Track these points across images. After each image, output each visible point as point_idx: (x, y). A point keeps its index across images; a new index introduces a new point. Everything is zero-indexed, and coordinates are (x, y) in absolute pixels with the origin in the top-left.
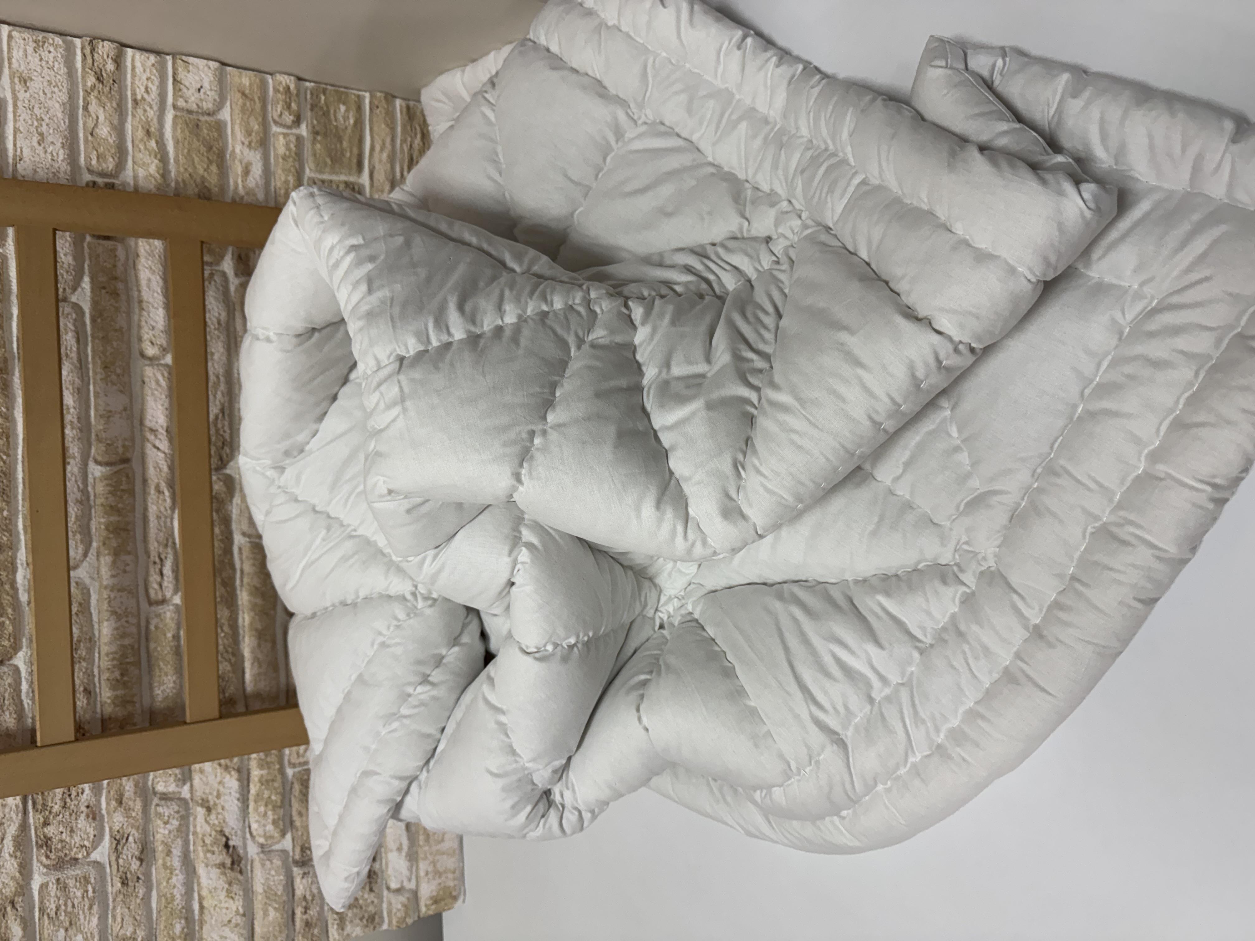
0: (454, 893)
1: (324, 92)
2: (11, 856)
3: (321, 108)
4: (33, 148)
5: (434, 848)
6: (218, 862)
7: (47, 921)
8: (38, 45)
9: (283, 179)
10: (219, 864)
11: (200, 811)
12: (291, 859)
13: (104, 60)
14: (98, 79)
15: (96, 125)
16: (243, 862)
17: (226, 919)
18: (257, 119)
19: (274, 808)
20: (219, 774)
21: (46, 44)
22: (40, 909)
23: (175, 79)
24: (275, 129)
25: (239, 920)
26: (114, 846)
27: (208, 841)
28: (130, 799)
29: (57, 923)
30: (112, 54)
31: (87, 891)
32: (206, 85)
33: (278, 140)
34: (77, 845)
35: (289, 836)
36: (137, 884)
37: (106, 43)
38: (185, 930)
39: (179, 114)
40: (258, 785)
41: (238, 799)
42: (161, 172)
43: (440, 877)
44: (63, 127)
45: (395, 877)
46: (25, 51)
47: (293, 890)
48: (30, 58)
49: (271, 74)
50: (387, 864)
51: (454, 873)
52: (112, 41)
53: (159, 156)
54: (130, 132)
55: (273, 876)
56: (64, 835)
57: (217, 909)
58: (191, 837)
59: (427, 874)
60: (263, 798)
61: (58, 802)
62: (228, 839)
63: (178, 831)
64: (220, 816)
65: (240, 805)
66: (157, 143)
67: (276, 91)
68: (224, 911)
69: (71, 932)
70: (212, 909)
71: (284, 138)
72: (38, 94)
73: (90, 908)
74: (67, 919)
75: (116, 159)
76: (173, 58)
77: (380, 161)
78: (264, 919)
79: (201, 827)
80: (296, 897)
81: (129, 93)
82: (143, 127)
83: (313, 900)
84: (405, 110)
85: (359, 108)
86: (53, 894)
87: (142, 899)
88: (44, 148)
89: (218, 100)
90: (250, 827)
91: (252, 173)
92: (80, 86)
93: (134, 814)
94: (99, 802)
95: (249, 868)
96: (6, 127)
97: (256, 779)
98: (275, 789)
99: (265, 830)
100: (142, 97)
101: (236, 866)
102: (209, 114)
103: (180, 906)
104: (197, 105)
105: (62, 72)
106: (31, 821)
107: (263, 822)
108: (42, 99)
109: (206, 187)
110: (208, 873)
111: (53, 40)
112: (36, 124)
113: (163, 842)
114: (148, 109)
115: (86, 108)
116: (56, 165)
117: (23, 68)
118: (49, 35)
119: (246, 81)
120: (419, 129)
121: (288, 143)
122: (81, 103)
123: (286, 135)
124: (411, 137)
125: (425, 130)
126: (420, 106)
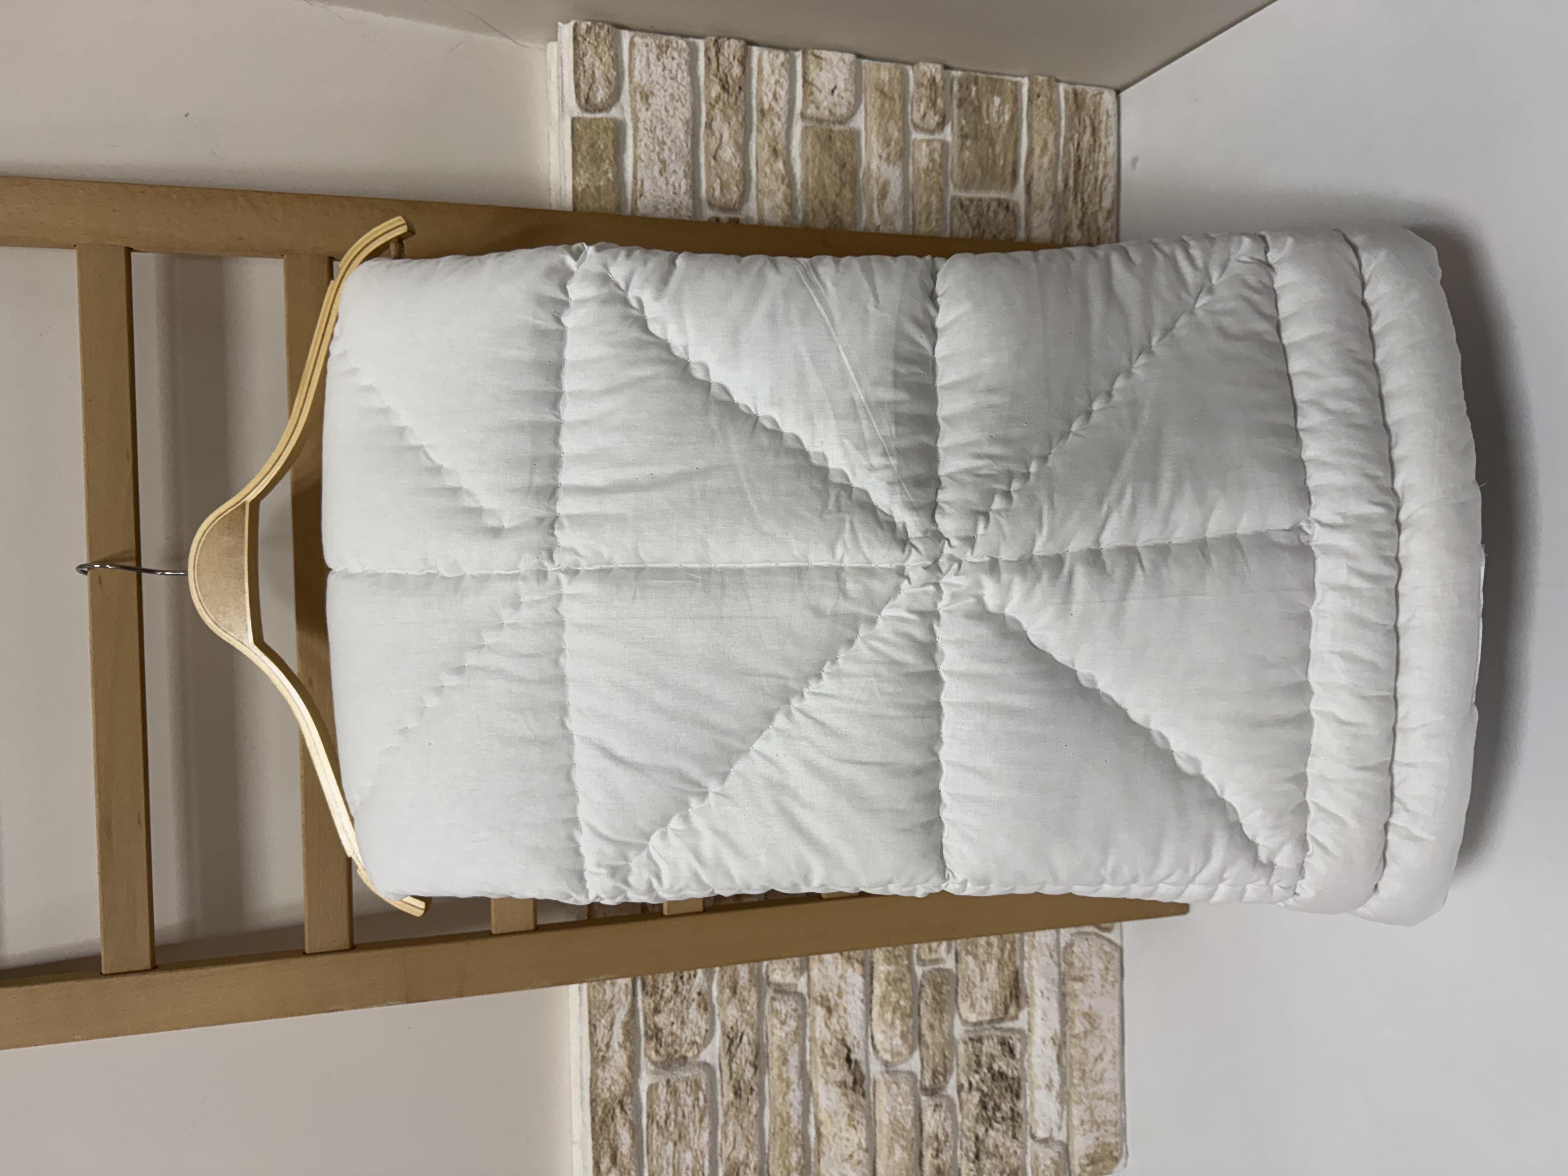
0: (1115, 1154)
1: (976, 81)
2: (620, 1046)
3: (972, 103)
4: (654, 180)
5: (1091, 1090)
6: (839, 1079)
7: (655, 1131)
8: (661, 51)
9: (924, 200)
10: (840, 1082)
11: (820, 1012)
12: (918, 1085)
13: (730, 63)
14: (723, 87)
15: (719, 146)
16: (866, 1082)
17: (847, 1153)
18: (896, 123)
19: (903, 1017)
20: (840, 966)
21: (670, 50)
22: (649, 1116)
23: (805, 81)
24: (916, 135)
25: (861, 1155)
26: (727, 1045)
27: (828, 1051)
28: (744, 988)
29: (666, 1134)
30: (738, 55)
31: (697, 1099)
32: (841, 85)
33: (921, 149)
34: (688, 1040)
35: (917, 1055)
36: (750, 1097)
37: (733, 42)
38: (802, 1161)
39: (808, 124)
40: (885, 984)
41: (862, 1001)
42: (789, 200)
43: (1098, 1129)
44: (686, 151)
45: (1043, 1123)
46: (648, 59)
47: (921, 1125)
48: (653, 68)
49: (912, 64)
50: (1032, 1104)
51: (1115, 1125)
52: (739, 39)
53: (786, 181)
54: (754, 153)
55: (900, 1104)
56: (675, 1027)
57: (837, 1138)
58: (808, 1044)
59: (1082, 1123)
60: (890, 1003)
61: (670, 985)
62: (849, 1051)
63: (795, 1034)
64: (841, 1021)
65: (864, 1008)
66: (785, 164)
67: (919, 85)
68: (844, 1142)
69: (679, 1146)
70: (831, 1139)
71: (928, 145)
72: (659, 111)
73: (701, 1121)
74: (676, 1131)
75: (741, 187)
76: (804, 53)
77: (1040, 168)
78: (888, 1158)
79: (821, 1032)
80: (925, 1134)
81: (754, 103)
82: (769, 146)
83: (946, 1141)
84: (1071, 96)
85: (1016, 100)
86: (663, 1098)
87: (756, 1116)
88: (666, 178)
89: (853, 103)
90: (872, 1038)
91: (889, 195)
92: (703, 98)
93: (749, 1008)
94: (710, 987)
95: (871, 1090)
96: (625, 156)
97: (882, 976)
98: (904, 991)
99: (891, 1044)
100: (770, 105)
101: (858, 1087)
102: (841, 123)
103: (796, 1131)
104: (830, 112)
105: (684, 83)
106: (640, 1005)
107: (890, 1033)
108: (664, 118)
109: (837, 217)
110: (828, 1091)
111: (677, 42)
112: (657, 149)
113: (779, 1046)
114: (776, 121)
115: (709, 125)
116: (678, 200)
117: (644, 81)
118: (672, 38)
119: (885, 76)
120: (1088, 122)
121: (931, 153)
122: (704, 119)
123: (929, 142)
124: (1079, 135)
125: (1096, 122)
126: (1091, 91)
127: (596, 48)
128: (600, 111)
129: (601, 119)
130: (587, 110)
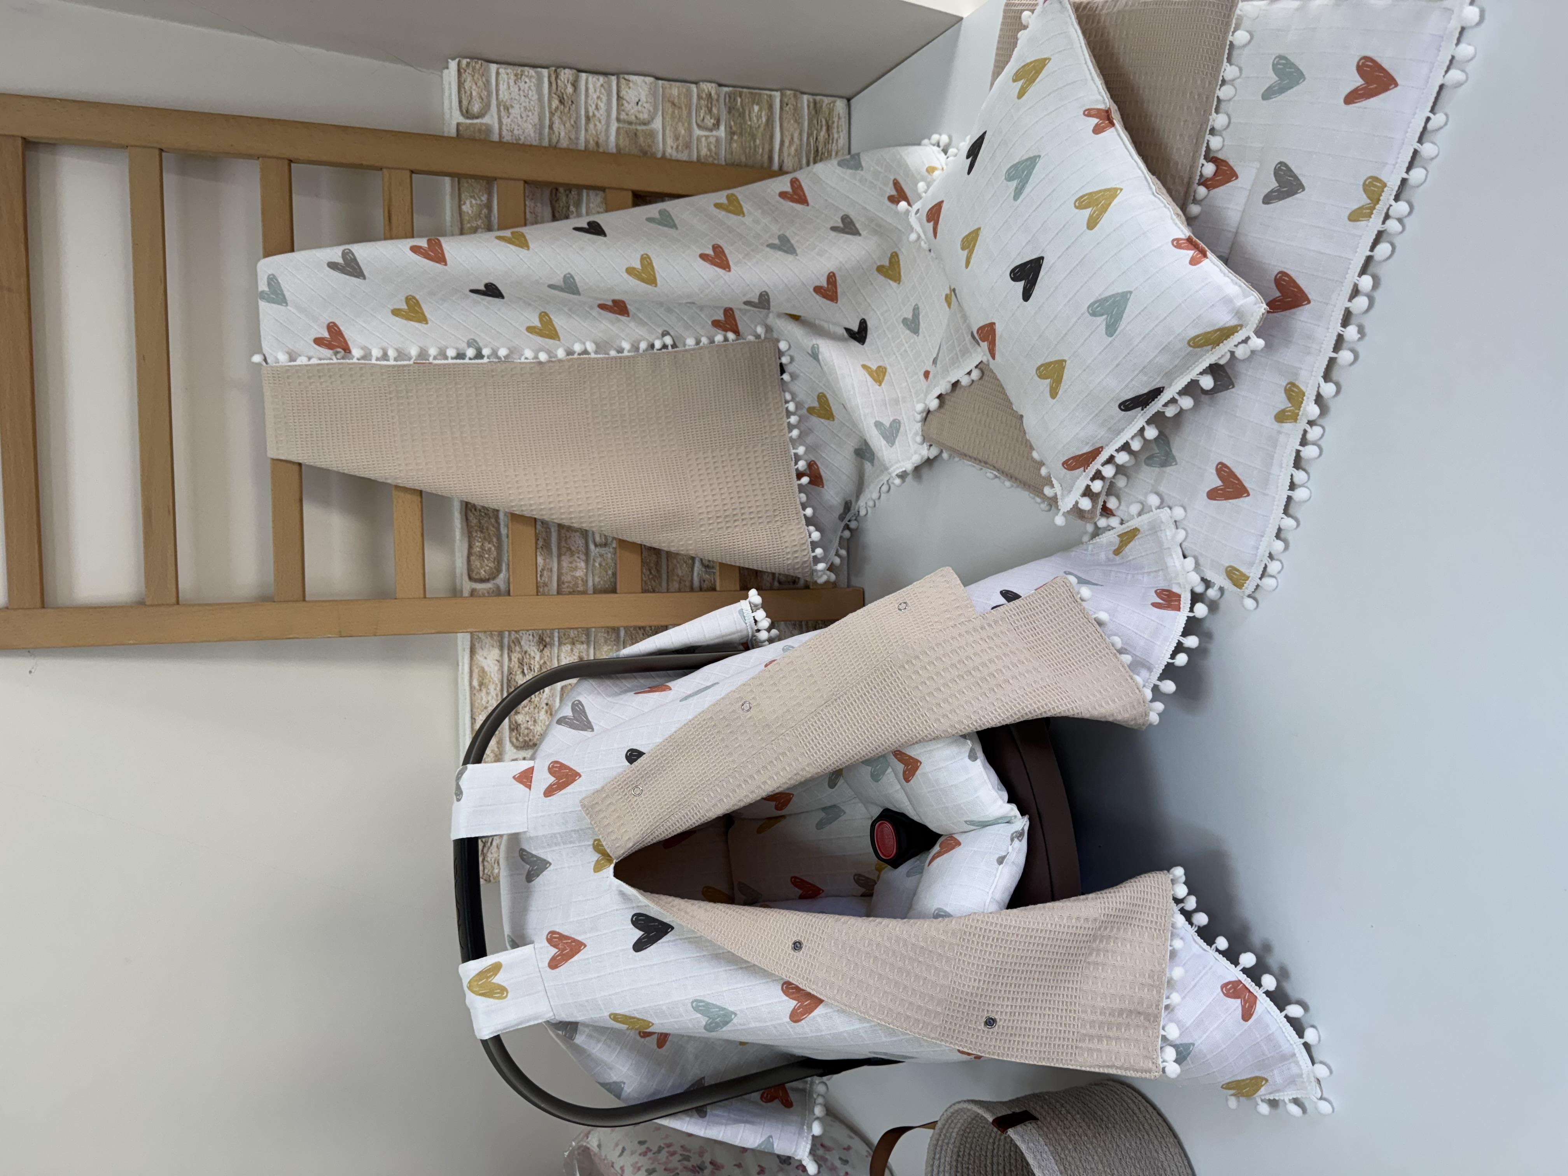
1: (740, 94)
3: (738, 110)
8: (518, 78)
13: (566, 86)
14: (561, 102)
18: (683, 125)
21: (523, 76)
23: (619, 97)
24: (697, 132)
30: (571, 78)
32: (643, 99)
33: (701, 140)
37: (567, 71)
39: (621, 125)
46: (508, 83)
48: (512, 89)
49: (696, 83)
52: (571, 68)
67: (699, 97)
71: (706, 139)
72: (517, 119)
76: (617, 77)
77: (788, 154)
81: (583, 111)
82: (593, 140)
84: (812, 105)
85: (771, 107)
89: (652, 111)
92: (547, 109)
100: (594, 113)
102: (645, 124)
104: (636, 117)
105: (534, 100)
108: (520, 123)
111: (528, 72)
114: (598, 123)
115: (551, 127)
117: (506, 98)
118: (526, 69)
119: (675, 92)
120: (824, 122)
121: (709, 144)
122: (547, 122)
123: (707, 137)
124: (817, 130)
125: (830, 122)
126: (826, 100)
127: (473, 76)
128: (477, 118)
129: (476, 124)
130: (468, 118)
